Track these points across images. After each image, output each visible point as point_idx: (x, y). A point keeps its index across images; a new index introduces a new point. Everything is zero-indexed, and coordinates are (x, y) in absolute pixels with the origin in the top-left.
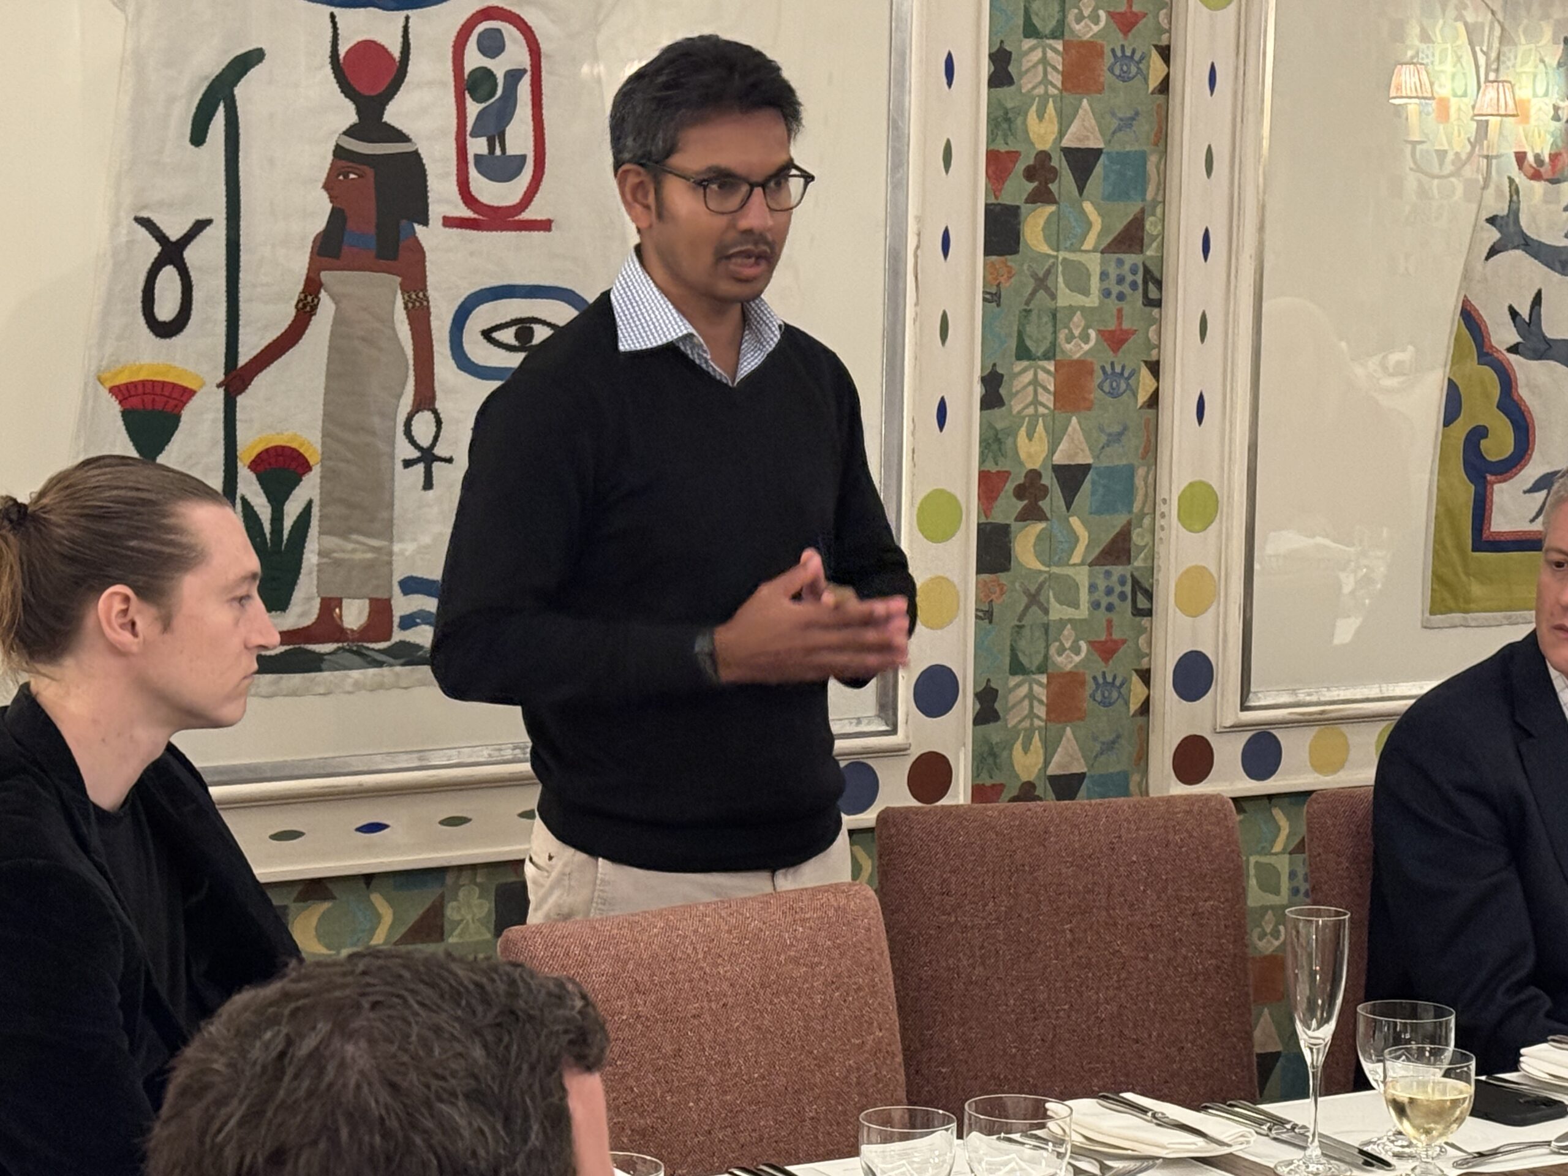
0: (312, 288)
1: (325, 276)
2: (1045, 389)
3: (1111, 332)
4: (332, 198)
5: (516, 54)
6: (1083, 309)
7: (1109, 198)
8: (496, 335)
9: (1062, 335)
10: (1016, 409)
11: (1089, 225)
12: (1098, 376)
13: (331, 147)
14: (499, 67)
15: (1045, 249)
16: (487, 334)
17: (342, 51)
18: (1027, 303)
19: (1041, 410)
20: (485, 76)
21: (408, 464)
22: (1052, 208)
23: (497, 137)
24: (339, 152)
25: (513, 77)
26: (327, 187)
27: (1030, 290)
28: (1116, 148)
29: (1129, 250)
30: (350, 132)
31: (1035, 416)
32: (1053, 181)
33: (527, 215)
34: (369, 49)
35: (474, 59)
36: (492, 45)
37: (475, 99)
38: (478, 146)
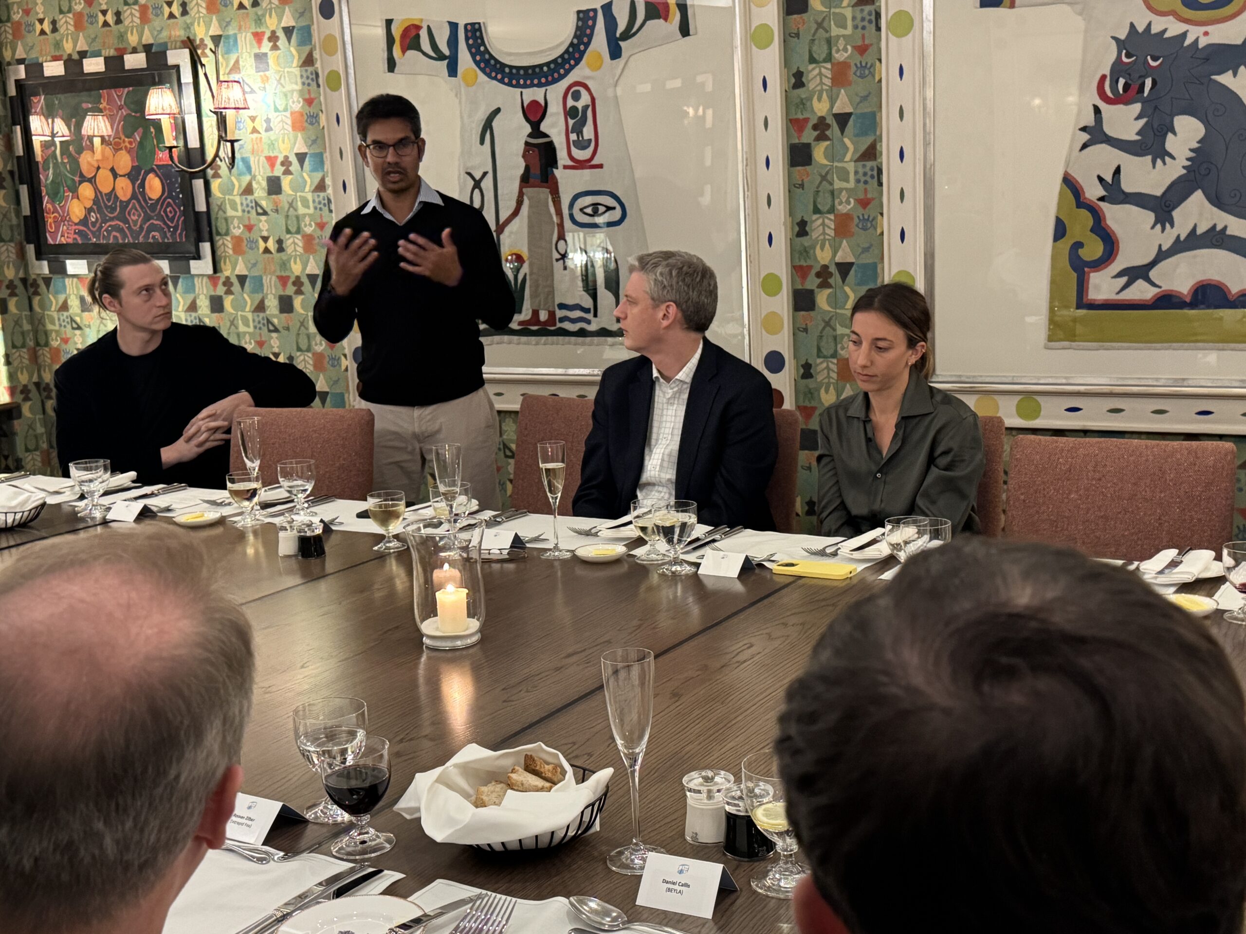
0: (521, 195)
1: (524, 190)
2: (829, 227)
3: (861, 200)
4: (525, 161)
5: (585, 99)
6: (846, 189)
7: (857, 135)
8: (585, 210)
9: (837, 201)
10: (814, 237)
11: (847, 149)
12: (856, 220)
13: (524, 142)
14: (580, 105)
15: (825, 162)
16: (581, 210)
17: (525, 105)
18: (818, 187)
19: (827, 237)
20: (574, 109)
21: (557, 260)
22: (828, 143)
23: (580, 133)
24: (527, 143)
25: (586, 108)
26: (524, 156)
27: (818, 182)
28: (859, 111)
29: (869, 159)
30: (530, 136)
31: (824, 240)
32: (827, 130)
33: (594, 162)
34: (534, 103)
35: (570, 103)
36: (577, 96)
37: (572, 118)
38: (573, 137)
